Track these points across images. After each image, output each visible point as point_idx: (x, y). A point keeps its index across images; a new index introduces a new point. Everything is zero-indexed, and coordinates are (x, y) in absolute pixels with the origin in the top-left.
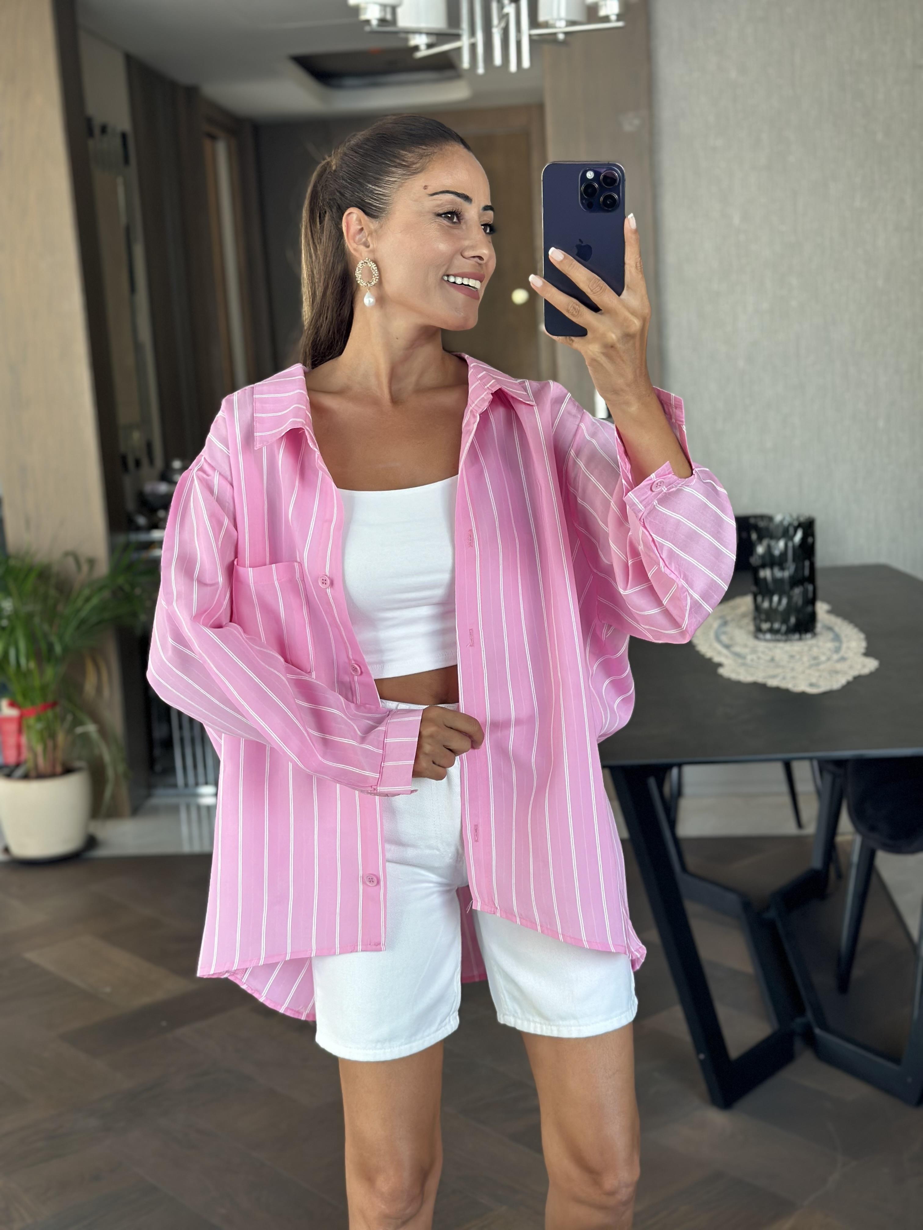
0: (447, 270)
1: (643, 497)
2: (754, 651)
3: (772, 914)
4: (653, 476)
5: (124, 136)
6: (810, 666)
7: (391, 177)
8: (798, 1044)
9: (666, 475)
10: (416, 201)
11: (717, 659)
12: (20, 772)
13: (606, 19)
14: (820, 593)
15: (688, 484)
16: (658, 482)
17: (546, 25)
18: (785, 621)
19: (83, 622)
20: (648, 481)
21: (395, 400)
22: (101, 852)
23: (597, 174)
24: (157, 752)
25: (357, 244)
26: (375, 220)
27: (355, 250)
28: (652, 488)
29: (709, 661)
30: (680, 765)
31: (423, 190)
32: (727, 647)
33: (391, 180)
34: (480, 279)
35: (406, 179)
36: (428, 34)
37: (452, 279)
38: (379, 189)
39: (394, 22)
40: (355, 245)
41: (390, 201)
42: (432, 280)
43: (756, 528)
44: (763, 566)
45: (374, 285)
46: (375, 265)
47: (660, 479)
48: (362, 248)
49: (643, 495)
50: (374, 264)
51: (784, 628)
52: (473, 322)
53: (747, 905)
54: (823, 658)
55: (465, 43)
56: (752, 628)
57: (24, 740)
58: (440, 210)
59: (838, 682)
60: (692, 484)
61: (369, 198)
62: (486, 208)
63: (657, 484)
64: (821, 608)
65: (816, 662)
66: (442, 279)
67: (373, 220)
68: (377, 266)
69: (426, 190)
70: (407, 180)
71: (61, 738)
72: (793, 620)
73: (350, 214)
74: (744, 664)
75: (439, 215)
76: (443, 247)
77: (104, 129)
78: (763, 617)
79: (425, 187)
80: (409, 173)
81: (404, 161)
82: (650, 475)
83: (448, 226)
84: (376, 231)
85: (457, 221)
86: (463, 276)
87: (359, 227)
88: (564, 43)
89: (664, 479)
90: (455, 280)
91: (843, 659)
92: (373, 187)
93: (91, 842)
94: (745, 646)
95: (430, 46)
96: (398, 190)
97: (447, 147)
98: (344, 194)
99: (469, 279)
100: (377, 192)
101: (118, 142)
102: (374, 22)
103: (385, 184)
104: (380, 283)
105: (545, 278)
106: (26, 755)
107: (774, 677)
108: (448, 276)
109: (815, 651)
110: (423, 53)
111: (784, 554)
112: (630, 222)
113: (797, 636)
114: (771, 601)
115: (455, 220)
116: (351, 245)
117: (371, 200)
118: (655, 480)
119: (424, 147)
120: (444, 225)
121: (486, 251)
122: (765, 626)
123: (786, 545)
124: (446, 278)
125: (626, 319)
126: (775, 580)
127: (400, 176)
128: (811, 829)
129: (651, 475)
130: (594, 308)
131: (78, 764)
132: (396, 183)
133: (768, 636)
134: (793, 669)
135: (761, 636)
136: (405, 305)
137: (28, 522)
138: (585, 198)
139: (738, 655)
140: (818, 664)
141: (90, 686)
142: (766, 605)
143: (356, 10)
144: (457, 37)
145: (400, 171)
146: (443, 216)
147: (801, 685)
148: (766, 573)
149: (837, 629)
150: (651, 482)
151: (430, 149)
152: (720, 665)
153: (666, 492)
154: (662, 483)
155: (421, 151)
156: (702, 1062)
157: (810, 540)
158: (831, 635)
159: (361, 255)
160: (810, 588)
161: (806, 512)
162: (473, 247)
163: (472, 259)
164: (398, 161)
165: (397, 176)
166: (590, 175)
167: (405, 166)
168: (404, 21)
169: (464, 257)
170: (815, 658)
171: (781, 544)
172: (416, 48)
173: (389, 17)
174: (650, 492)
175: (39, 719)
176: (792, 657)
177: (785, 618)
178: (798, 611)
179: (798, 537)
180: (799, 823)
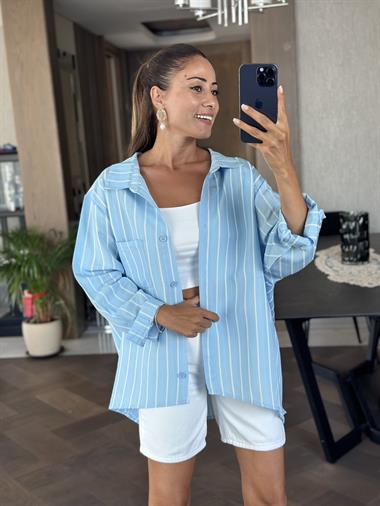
0: (196, 112)
2: (342, 269)
3: (349, 380)
5: (73, 57)
6: (368, 276)
7: (171, 72)
8: (363, 435)
10: (182, 82)
11: (327, 273)
12: (33, 320)
13: (280, 2)
14: (371, 245)
17: (254, 5)
19: (58, 259)
21: (175, 168)
22: (67, 353)
23: (265, 69)
24: (89, 311)
25: (157, 102)
26: (164, 91)
27: (156, 104)
29: (323, 273)
30: (308, 319)
32: (331, 267)
34: (212, 116)
36: (203, 10)
37: (199, 116)
38: (166, 77)
39: (188, 5)
41: (170, 82)
42: (190, 117)
43: (342, 217)
44: (346, 233)
45: (165, 120)
48: (159, 104)
50: (164, 110)
51: (355, 260)
52: (208, 135)
53: (338, 376)
54: (373, 272)
55: (219, 13)
56: (340, 259)
57: (34, 307)
58: (192, 86)
62: (214, 84)
64: (371, 251)
65: (370, 274)
66: (194, 116)
68: (166, 111)
69: (186, 77)
71: (49, 306)
72: (359, 256)
73: (153, 89)
74: (339, 275)
75: (192, 88)
76: (195, 102)
77: (64, 54)
78: (346, 254)
81: (176, 64)
83: (196, 93)
84: (165, 96)
85: (200, 90)
87: (158, 95)
88: (262, 13)
92: (163, 76)
93: (62, 349)
94: (338, 267)
95: (204, 15)
97: (195, 57)
98: (151, 80)
99: (206, 116)
101: (70, 60)
102: (181, 6)
103: (168, 75)
104: (168, 119)
106: (35, 313)
107: (352, 280)
108: (197, 115)
109: (370, 269)
110: (201, 18)
111: (355, 228)
112: (280, 89)
113: (361, 263)
114: (349, 248)
116: (154, 103)
117: (163, 82)
119: (184, 58)
120: (194, 92)
121: (214, 103)
122: (347, 259)
123: (356, 225)
125: (279, 134)
126: (351, 239)
128: (366, 342)
131: (56, 317)
133: (348, 263)
134: (360, 277)
135: (345, 263)
136: (179, 129)
137: (35, 218)
138: (259, 80)
139: (335, 271)
141: (61, 284)
142: (347, 250)
144: (216, 11)
145: (174, 69)
146: (194, 88)
147: (365, 284)
148: (347, 236)
151: (187, 59)
152: (327, 275)
155: (183, 60)
156: (323, 444)
157: (366, 222)
158: (376, 262)
159: (159, 107)
160: (367, 242)
161: (364, 209)
162: (207, 102)
163: (207, 107)
164: (173, 65)
167: (176, 67)
168: (193, 5)
169: (204, 106)
170: (370, 272)
171: (354, 224)
172: (198, 16)
173: (186, 3)
175: (41, 298)
176: (359, 272)
177: (355, 256)
178: (361, 252)
179: (361, 221)
180: (360, 341)
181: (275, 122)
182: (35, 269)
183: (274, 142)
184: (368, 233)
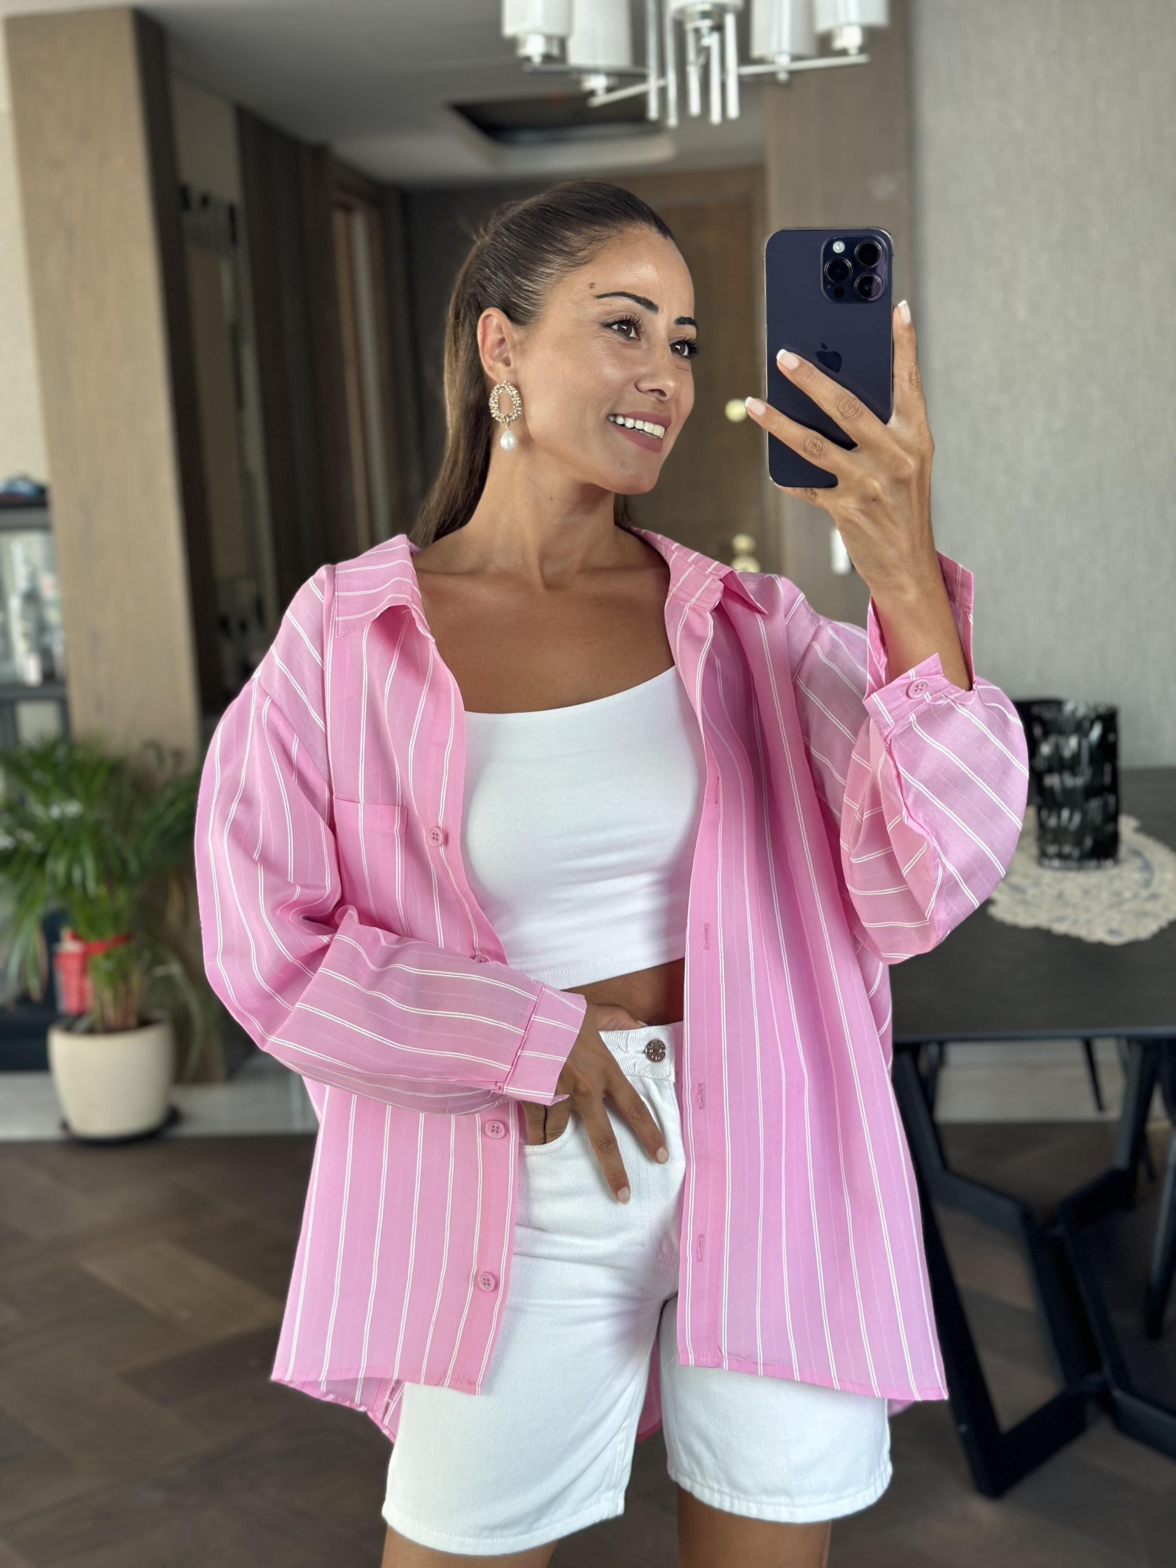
0: (614, 407)
1: (895, 704)
2: (1037, 883)
3: (1059, 1230)
4: (911, 672)
5: (232, 211)
6: (1111, 906)
7: (547, 267)
8: (1091, 1410)
9: (932, 674)
10: (576, 304)
12: (84, 1024)
13: (844, 52)
14: (1125, 804)
15: (964, 703)
16: (918, 683)
17: (761, 61)
18: (1079, 844)
19: (166, 832)
20: (903, 678)
21: (549, 584)
22: (187, 1130)
23: (849, 245)
25: (494, 360)
26: (520, 327)
27: (490, 368)
28: (909, 693)
31: (589, 289)
33: (546, 271)
34: (665, 424)
35: (567, 272)
36: (609, 74)
37: (620, 421)
38: (530, 284)
39: (563, 57)
40: (491, 362)
41: (541, 302)
42: (591, 421)
43: (1042, 718)
44: (1050, 770)
45: (515, 420)
46: (516, 391)
47: (922, 679)
48: (500, 366)
49: (895, 700)
50: (514, 389)
51: (1076, 853)
53: (1027, 1217)
54: (1127, 895)
55: (652, 86)
56: (1034, 850)
57: (88, 983)
58: (609, 319)
59: (1146, 929)
60: (970, 703)
61: (515, 296)
63: (917, 686)
64: (1127, 825)
65: (1117, 901)
66: (607, 417)
67: (519, 328)
68: (520, 393)
69: (591, 290)
70: (568, 274)
71: (136, 980)
72: (1088, 842)
73: (488, 316)
74: (1023, 902)
75: (609, 326)
76: (613, 372)
77: (205, 201)
78: (1049, 837)
79: (592, 286)
80: (571, 264)
81: (567, 245)
82: (907, 671)
83: (619, 342)
84: (521, 343)
85: (635, 336)
86: (636, 417)
87: (499, 336)
88: (788, 85)
89: (928, 680)
90: (624, 422)
91: (1154, 897)
92: (523, 280)
93: (173, 1117)
94: (1026, 876)
95: (609, 90)
96: (554, 287)
97: (630, 230)
98: (487, 288)
99: (644, 421)
100: (526, 288)
101: (222, 218)
102: (537, 59)
103: (537, 277)
104: (522, 419)
105: (770, 402)
106: (91, 1002)
107: (1061, 919)
108: (615, 415)
109: (1117, 884)
110: (601, 99)
111: (1076, 756)
112: (902, 313)
113: (1093, 863)
114: (1059, 817)
115: (632, 335)
116: (487, 362)
117: (518, 298)
118: (915, 679)
119: (597, 228)
120: (614, 341)
121: (675, 383)
122: (1052, 849)
123: (1080, 745)
124: (612, 419)
125: (894, 457)
126: (1065, 791)
127: (560, 267)
128: (1114, 1112)
129: (910, 671)
130: (847, 443)
131: (157, 1014)
132: (553, 276)
133: (1056, 863)
134: (1087, 910)
135: (1046, 862)
137: (99, 706)
138: (830, 283)
139: (1015, 888)
140: (1121, 903)
141: (173, 912)
142: (1052, 822)
143: (513, 43)
144: (642, 78)
145: (560, 260)
146: (615, 327)
147: (1098, 933)
148: (1053, 781)
149: (1147, 854)
150: (908, 681)
151: (605, 232)
153: (931, 703)
154: (925, 686)
155: (593, 233)
156: (965, 1440)
157: (1111, 737)
158: (1137, 862)
159: (498, 376)
160: (1112, 799)
161: (1104, 699)
162: (652, 376)
163: (651, 393)
164: (559, 246)
165: (556, 267)
166: (839, 247)
167: (568, 253)
168: (577, 57)
169: (639, 390)
170: (1118, 894)
171: (1073, 742)
172: (592, 93)
173: (555, 51)
174: (905, 698)
175: (107, 956)
176: (1086, 892)
177: (1078, 839)
178: (1096, 831)
179: (1096, 733)
180: (1100, 1105)
181: (885, 420)
182: (90, 865)
183: (877, 484)
184: (1115, 773)
